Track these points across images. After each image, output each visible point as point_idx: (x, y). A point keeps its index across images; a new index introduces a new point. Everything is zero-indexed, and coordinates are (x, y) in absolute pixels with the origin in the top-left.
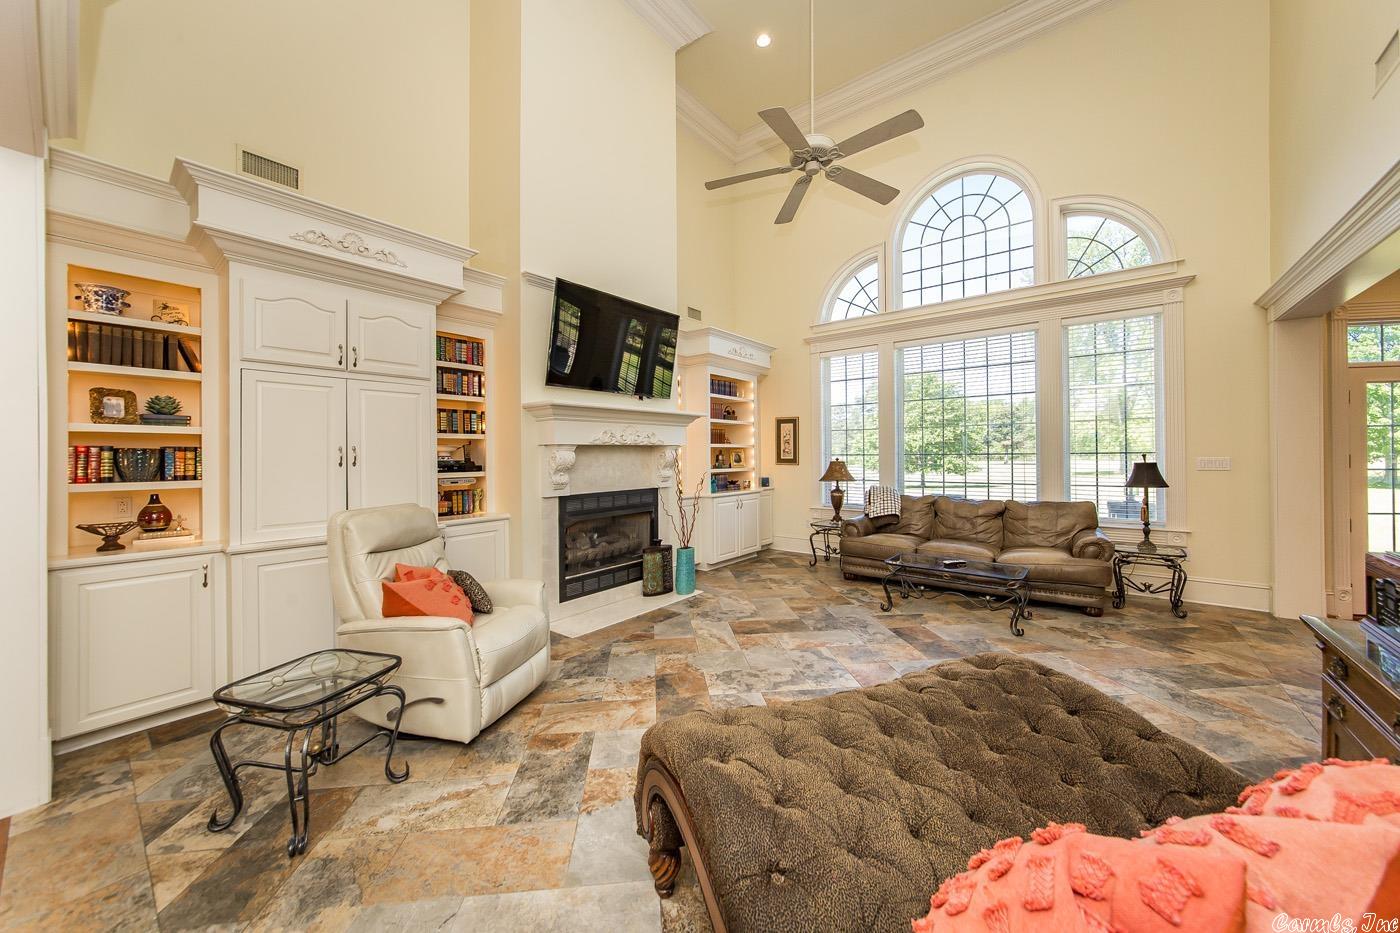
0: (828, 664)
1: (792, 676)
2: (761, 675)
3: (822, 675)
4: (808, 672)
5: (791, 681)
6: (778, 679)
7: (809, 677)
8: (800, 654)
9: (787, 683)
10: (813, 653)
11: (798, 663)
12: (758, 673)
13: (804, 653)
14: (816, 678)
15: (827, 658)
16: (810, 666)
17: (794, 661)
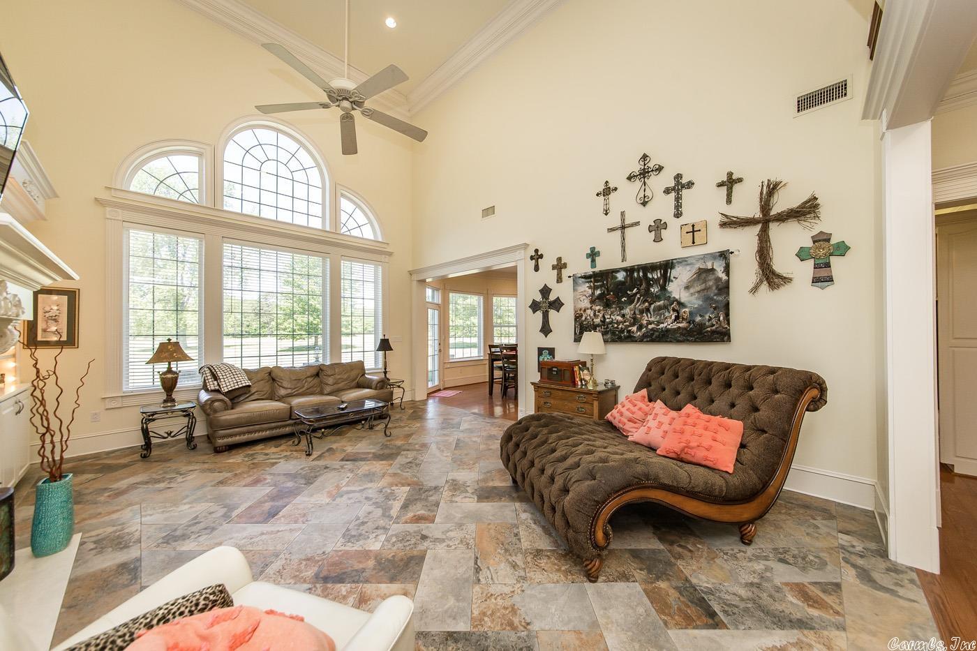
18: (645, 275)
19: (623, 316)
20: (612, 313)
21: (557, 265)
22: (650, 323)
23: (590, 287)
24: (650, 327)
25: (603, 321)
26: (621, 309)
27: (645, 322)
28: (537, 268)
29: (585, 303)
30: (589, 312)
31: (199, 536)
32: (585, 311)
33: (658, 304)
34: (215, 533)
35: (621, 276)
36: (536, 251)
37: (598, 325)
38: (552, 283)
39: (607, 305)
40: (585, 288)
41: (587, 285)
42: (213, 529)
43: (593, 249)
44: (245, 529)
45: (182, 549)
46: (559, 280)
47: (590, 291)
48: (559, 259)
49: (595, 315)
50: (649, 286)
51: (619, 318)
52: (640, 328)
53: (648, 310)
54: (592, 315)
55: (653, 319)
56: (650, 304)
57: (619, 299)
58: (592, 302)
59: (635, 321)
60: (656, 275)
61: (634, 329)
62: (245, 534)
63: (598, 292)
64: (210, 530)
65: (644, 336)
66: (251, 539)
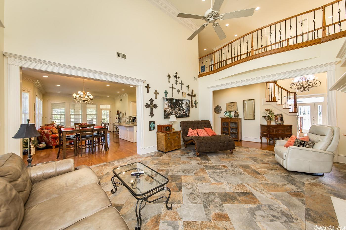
0: (212, 176)
1: (223, 173)
2: (231, 174)
3: (215, 173)
4: (219, 174)
5: (223, 172)
6: (226, 172)
7: (218, 173)
8: (221, 180)
9: (224, 171)
10: (216, 180)
11: (221, 177)
12: (233, 174)
13: (220, 180)
14: (216, 172)
15: (212, 178)
16: (218, 176)
17: (223, 177)
18: (179, 102)
19: (175, 111)
20: (173, 110)
21: (156, 92)
22: (180, 113)
23: (168, 102)
24: (180, 114)
25: (171, 112)
26: (175, 109)
27: (179, 113)
28: (148, 91)
29: (166, 107)
30: (167, 109)
31: (277, 208)
32: (166, 109)
33: (181, 109)
34: (270, 204)
35: (174, 101)
36: (148, 85)
37: (170, 114)
38: (154, 98)
39: (172, 108)
40: (166, 102)
41: (167, 101)
42: (269, 206)
43: (166, 91)
44: (259, 197)
45: (287, 208)
46: (156, 98)
47: (168, 104)
48: (156, 91)
49: (169, 110)
50: (179, 104)
51: (174, 112)
52: (178, 115)
53: (179, 110)
54: (168, 110)
55: (180, 112)
56: (180, 109)
57: (174, 106)
58: (169, 107)
59: (177, 113)
60: (180, 102)
61: (177, 114)
62: (261, 195)
63: (170, 104)
64: (271, 207)
65: (179, 116)
66: (261, 192)
